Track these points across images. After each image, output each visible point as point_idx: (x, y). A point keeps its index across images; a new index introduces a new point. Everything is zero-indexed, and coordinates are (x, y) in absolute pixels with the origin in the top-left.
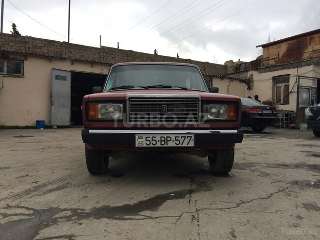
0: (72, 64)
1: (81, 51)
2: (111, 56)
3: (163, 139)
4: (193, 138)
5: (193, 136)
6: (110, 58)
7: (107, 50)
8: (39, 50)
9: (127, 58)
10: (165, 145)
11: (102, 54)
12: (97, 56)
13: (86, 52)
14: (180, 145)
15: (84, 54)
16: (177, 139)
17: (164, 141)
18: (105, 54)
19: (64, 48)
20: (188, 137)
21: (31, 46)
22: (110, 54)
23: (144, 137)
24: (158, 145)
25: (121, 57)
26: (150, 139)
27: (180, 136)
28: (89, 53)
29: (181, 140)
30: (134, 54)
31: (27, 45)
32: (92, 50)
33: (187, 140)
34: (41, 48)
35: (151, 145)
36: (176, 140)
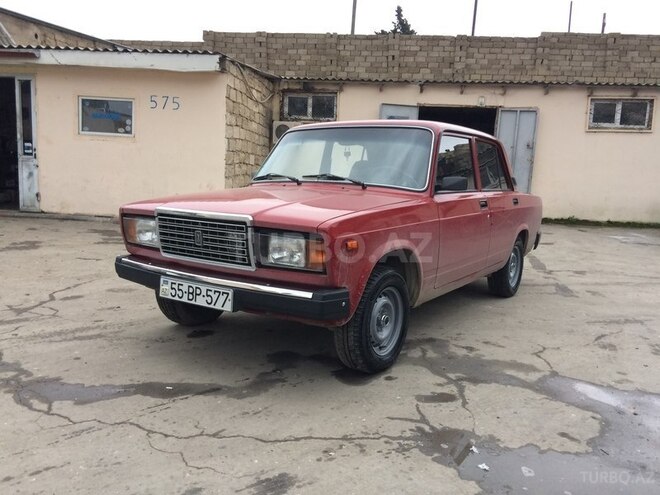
0: (422, 91)
1: (493, 50)
2: (563, 52)
3: (191, 291)
4: (230, 297)
5: (231, 292)
6: (558, 58)
7: (555, 40)
8: (411, 59)
9: (603, 53)
10: (193, 302)
11: (540, 50)
12: (528, 57)
13: (505, 51)
14: (211, 306)
15: (499, 56)
16: (209, 293)
17: (192, 293)
18: (547, 50)
19: (458, 48)
20: (223, 293)
21: (396, 53)
22: (560, 49)
23: (170, 281)
24: (185, 299)
25: (587, 53)
26: (175, 286)
27: (213, 289)
28: (510, 51)
29: (215, 297)
30: (625, 41)
31: (391, 53)
32: (519, 45)
33: (222, 298)
34: (415, 54)
35: (176, 298)
36: (208, 296)
